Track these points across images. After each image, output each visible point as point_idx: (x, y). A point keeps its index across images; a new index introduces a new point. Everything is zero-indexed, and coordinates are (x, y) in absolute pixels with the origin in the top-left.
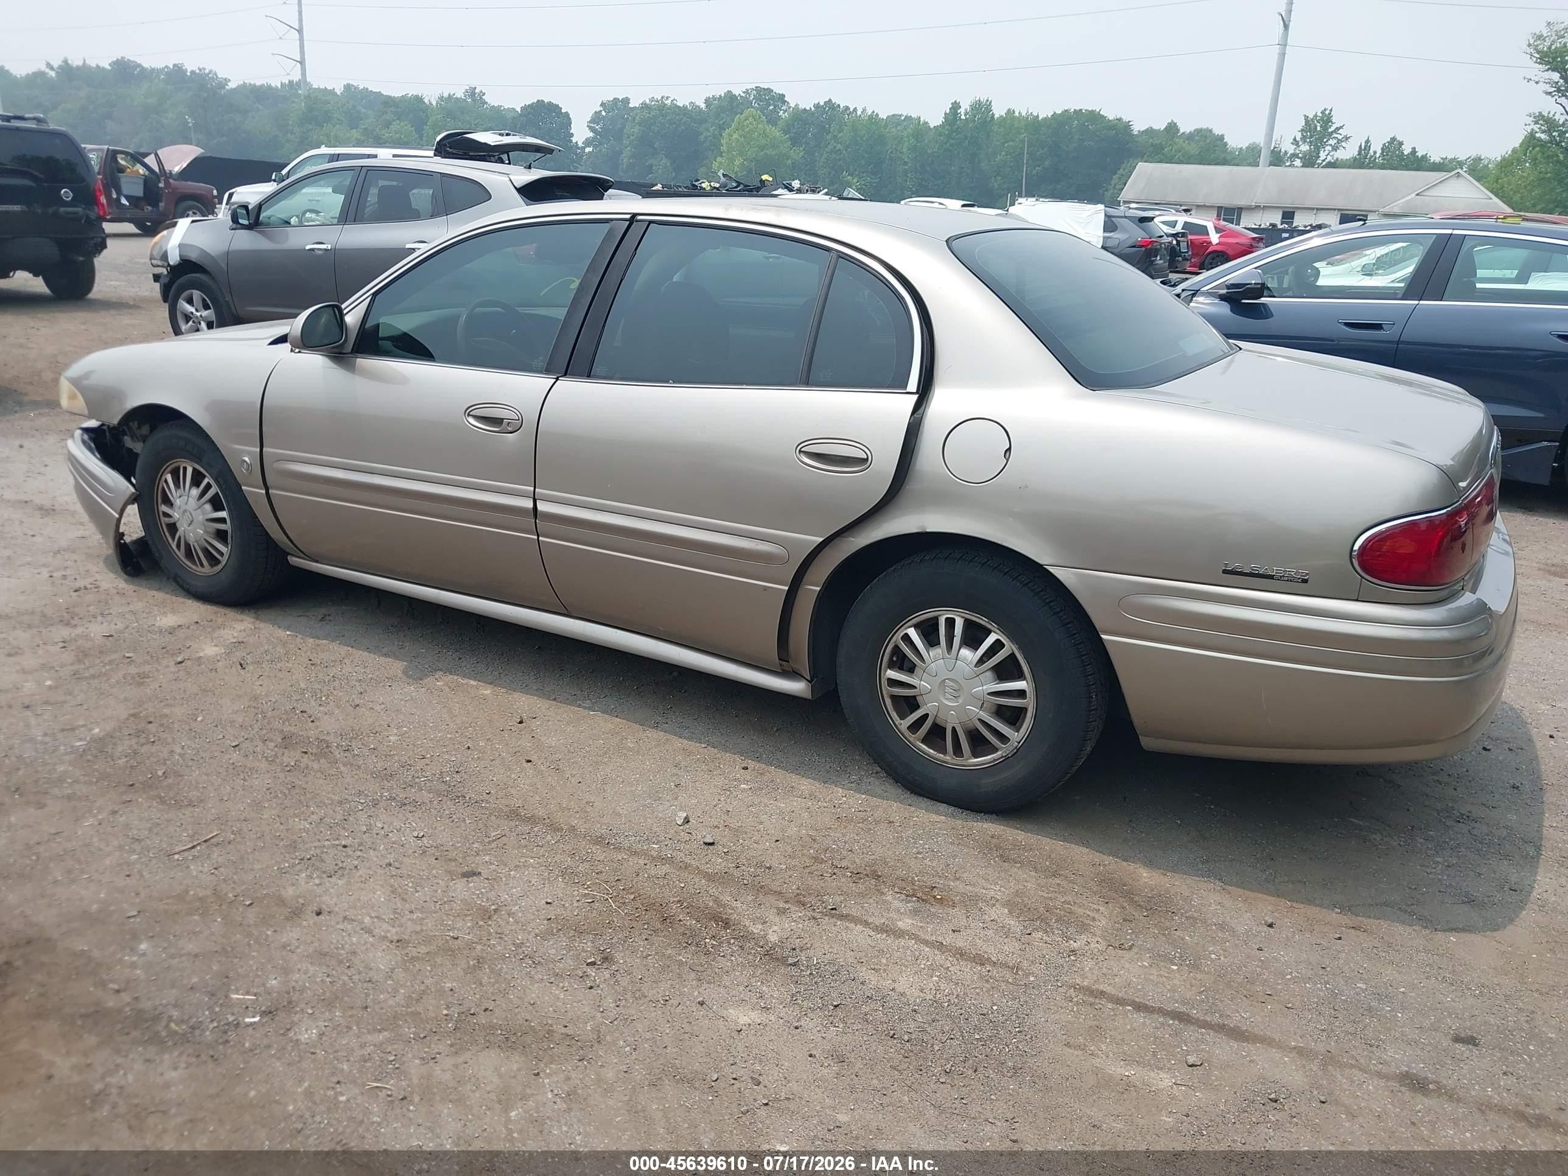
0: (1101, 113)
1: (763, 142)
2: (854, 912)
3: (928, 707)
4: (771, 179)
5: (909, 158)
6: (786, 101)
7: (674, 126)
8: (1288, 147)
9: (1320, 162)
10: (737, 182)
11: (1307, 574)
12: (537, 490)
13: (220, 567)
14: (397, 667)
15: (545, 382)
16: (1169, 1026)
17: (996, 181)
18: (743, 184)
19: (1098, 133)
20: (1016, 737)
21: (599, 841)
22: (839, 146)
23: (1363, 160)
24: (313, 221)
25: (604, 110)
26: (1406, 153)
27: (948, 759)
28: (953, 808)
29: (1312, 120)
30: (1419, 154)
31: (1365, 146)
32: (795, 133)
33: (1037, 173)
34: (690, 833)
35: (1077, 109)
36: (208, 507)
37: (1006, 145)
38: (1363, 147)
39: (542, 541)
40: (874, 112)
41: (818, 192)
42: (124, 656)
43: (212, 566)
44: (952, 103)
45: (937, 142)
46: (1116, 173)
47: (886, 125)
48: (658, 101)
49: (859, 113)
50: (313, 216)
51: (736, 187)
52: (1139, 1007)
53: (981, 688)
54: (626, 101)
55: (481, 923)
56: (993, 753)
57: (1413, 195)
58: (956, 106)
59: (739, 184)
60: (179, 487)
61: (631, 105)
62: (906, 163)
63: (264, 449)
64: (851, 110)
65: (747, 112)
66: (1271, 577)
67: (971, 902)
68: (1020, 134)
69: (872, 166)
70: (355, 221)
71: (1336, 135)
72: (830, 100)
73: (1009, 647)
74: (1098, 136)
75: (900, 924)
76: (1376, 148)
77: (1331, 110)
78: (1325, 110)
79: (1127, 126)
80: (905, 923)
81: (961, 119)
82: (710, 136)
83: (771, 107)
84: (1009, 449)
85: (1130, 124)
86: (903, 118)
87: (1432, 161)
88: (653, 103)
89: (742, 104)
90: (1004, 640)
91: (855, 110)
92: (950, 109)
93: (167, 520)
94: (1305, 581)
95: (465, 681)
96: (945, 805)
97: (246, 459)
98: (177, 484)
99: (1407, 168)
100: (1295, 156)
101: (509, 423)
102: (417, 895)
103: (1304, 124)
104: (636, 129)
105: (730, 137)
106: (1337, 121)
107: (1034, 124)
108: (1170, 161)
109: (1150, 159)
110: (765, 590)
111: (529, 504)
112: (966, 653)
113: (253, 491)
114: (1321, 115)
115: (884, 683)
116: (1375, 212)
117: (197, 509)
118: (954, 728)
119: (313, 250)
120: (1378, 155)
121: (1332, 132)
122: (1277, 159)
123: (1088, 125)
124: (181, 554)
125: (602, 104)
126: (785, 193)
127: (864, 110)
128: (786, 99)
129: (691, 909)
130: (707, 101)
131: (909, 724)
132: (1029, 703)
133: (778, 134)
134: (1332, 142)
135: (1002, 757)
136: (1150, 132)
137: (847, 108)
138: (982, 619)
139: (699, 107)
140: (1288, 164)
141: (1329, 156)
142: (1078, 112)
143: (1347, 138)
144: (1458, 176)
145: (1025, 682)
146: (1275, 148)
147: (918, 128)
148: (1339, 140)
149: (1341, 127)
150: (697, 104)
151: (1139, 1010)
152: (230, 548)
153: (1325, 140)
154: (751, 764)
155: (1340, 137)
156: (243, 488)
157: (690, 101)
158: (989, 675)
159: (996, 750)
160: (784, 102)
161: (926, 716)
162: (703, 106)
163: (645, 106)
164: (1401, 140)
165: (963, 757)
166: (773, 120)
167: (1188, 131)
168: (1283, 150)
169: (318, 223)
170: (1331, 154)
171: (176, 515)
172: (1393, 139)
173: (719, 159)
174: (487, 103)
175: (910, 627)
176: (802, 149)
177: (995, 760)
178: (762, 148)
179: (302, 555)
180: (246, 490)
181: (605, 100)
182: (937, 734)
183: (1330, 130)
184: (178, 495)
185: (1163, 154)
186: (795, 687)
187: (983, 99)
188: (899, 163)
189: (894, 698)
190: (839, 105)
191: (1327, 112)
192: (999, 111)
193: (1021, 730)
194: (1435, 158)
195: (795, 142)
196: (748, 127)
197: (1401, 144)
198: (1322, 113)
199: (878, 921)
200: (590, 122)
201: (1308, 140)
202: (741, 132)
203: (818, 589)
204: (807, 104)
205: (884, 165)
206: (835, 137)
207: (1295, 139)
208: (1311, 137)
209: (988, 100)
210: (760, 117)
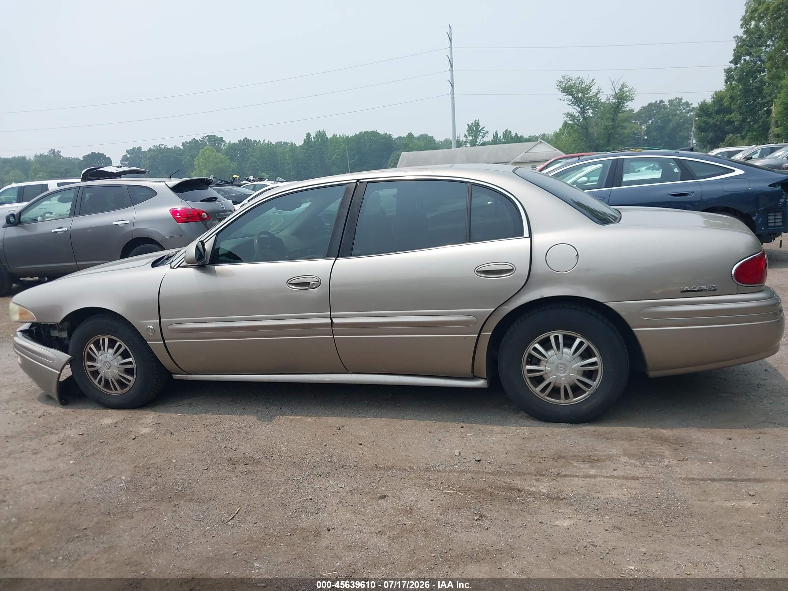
0: (377, 132)
1: (216, 161)
2: (567, 473)
3: (551, 379)
4: (238, 177)
5: (290, 162)
6: (224, 141)
7: (168, 158)
8: (463, 139)
9: (478, 144)
10: (220, 180)
11: (716, 287)
12: (332, 313)
13: (128, 389)
14: (253, 419)
15: (330, 261)
16: (730, 484)
17: (334, 168)
18: (224, 181)
19: (378, 141)
20: (595, 384)
21: (428, 470)
22: (255, 160)
23: (496, 141)
24: (50, 218)
25: (128, 154)
26: (513, 136)
27: (562, 401)
28: (568, 424)
29: (471, 125)
30: (519, 136)
31: (496, 135)
32: (231, 155)
33: (353, 162)
34: (466, 458)
35: (366, 131)
36: (120, 357)
37: (336, 151)
38: (495, 135)
39: (336, 338)
40: (269, 141)
41: (264, 181)
42: (100, 442)
43: (122, 389)
44: (307, 134)
45: (302, 153)
46: (389, 159)
47: (276, 148)
48: (157, 147)
49: (261, 143)
50: (50, 215)
51: (220, 183)
52: (713, 480)
53: (576, 365)
54: (140, 148)
55: (410, 515)
56: (584, 394)
57: (524, 153)
58: (308, 135)
59: (222, 181)
60: (100, 350)
61: (142, 150)
62: (289, 164)
63: (161, 320)
64: (258, 141)
65: (205, 148)
66: (701, 290)
67: (610, 458)
68: (341, 145)
69: (272, 167)
70: (80, 214)
71: (482, 131)
72: (246, 138)
73: (587, 343)
74: (378, 143)
75: (590, 473)
76: (500, 135)
77: (478, 121)
78: (476, 120)
79: (390, 136)
80: (592, 472)
81: (312, 141)
82: (187, 161)
83: (217, 144)
84: (578, 255)
85: (391, 135)
86: (282, 143)
87: (525, 138)
88: (155, 148)
89: (201, 144)
90: (584, 340)
91: (259, 141)
92: (306, 136)
93: (92, 369)
94: (715, 290)
95: (294, 417)
96: (563, 424)
97: (151, 327)
98: (99, 349)
99: (515, 142)
100: (466, 142)
101: (314, 283)
102: (367, 511)
103: (468, 128)
104: (148, 162)
105: (198, 161)
106: (482, 125)
107: (347, 140)
108: (412, 150)
109: (404, 151)
110: (465, 338)
111: (329, 321)
112: (566, 350)
113: (155, 343)
114: (474, 123)
115: (526, 372)
116: (509, 162)
117: (114, 359)
118: (565, 386)
119: (56, 232)
120: (502, 138)
121: (481, 130)
122: (459, 144)
123: (372, 138)
124: (101, 387)
125: (127, 151)
126: (247, 183)
127: (264, 141)
128: (223, 139)
129: (499, 488)
130: (183, 144)
131: (541, 389)
132: (599, 367)
133: (223, 156)
134: (481, 134)
135: (589, 394)
136: (400, 138)
137: (255, 141)
138: (572, 333)
139: (179, 148)
140: (464, 146)
141: (481, 141)
142: (367, 133)
143: (487, 132)
144: (541, 143)
145: (596, 358)
146: (457, 139)
147: (293, 147)
148: (484, 133)
149: (484, 128)
150: (178, 146)
151: (714, 482)
152: (135, 376)
153: (478, 134)
154: (463, 425)
155: (484, 132)
156: (148, 342)
157: (174, 145)
158: (579, 358)
159: (585, 392)
160: (223, 141)
161: (550, 383)
162: (181, 147)
163: (150, 150)
164: (510, 130)
165: (569, 399)
166: (219, 150)
167: (417, 136)
168: (461, 140)
169: (53, 218)
170: (482, 139)
171: (99, 365)
172: (507, 130)
173: (194, 172)
174: (62, 156)
175: (536, 343)
176: (236, 162)
177: (586, 397)
178: (217, 163)
179: (186, 373)
180: (149, 343)
181: (128, 149)
182: (555, 392)
183: (479, 129)
184: (100, 355)
185: (409, 148)
186: (479, 383)
187: (321, 130)
188: (285, 164)
189: (530, 378)
190: (251, 140)
191: (477, 122)
192: (329, 135)
193: (596, 381)
194: (526, 136)
195: (232, 159)
196: (207, 154)
197: (510, 132)
198: (475, 122)
199: (582, 474)
200: (121, 161)
201: (471, 135)
202: (204, 158)
203: (490, 333)
204: (235, 141)
205: (279, 166)
206: (252, 155)
207: (465, 135)
208: (472, 133)
209: (323, 131)
210: (212, 149)
